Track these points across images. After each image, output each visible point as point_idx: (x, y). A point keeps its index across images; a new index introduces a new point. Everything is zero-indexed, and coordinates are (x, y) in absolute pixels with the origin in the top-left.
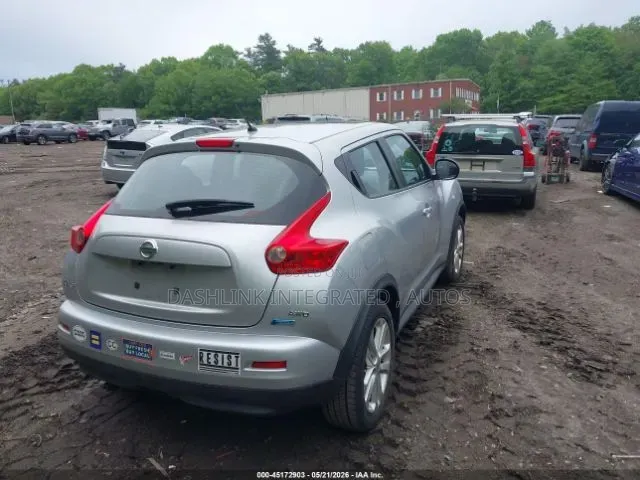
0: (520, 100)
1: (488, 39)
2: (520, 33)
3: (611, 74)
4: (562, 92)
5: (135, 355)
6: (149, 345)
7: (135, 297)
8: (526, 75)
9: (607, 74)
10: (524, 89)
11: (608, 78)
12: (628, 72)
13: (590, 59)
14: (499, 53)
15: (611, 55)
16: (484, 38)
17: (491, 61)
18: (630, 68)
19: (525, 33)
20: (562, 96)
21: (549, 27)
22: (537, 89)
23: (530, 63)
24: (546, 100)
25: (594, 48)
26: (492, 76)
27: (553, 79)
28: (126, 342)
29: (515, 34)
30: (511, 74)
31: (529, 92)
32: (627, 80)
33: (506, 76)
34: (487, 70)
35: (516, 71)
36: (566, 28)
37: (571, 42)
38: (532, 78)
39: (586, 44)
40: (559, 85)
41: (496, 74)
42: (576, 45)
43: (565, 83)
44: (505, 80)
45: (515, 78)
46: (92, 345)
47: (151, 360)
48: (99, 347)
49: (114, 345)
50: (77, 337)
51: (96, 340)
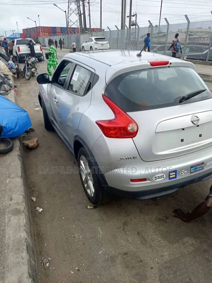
5: (196, 171)
46: (170, 179)
47: (203, 169)
48: (176, 177)
49: (185, 172)
50: (157, 180)
51: (173, 175)
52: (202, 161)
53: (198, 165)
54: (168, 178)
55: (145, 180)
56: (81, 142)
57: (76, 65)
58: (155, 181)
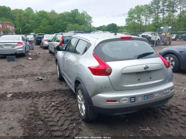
0: (27, 30)
1: (13, 10)
2: (23, 10)
3: (50, 24)
4: (39, 28)
5: (148, 99)
6: (152, 94)
7: (139, 83)
8: (28, 22)
9: (49, 24)
10: (28, 27)
11: (50, 25)
12: (54, 24)
13: (44, 20)
14: (18, 15)
15: (49, 19)
16: (11, 10)
17: (15, 17)
18: (54, 23)
19: (24, 10)
20: (39, 29)
21: (31, 9)
22: (31, 27)
23: (28, 19)
24: (35, 30)
25: (45, 17)
26: (17, 22)
27: (35, 24)
28: (145, 96)
29: (21, 10)
30: (23, 22)
31: (29, 27)
32: (54, 26)
33: (21, 22)
34: (15, 20)
35: (24, 21)
36: (36, 11)
37: (38, 14)
38: (29, 24)
39: (43, 16)
40: (37, 26)
41: (18, 21)
42: (40, 15)
43: (39, 26)
44: (21, 24)
45: (24, 23)
46: (131, 102)
47: (152, 98)
48: (135, 101)
49: (141, 98)
50: (123, 102)
51: (133, 100)
52: (152, 92)
53: (149, 95)
54: (130, 101)
55: (115, 101)
56: (79, 80)
57: (79, 40)
58: (121, 103)
